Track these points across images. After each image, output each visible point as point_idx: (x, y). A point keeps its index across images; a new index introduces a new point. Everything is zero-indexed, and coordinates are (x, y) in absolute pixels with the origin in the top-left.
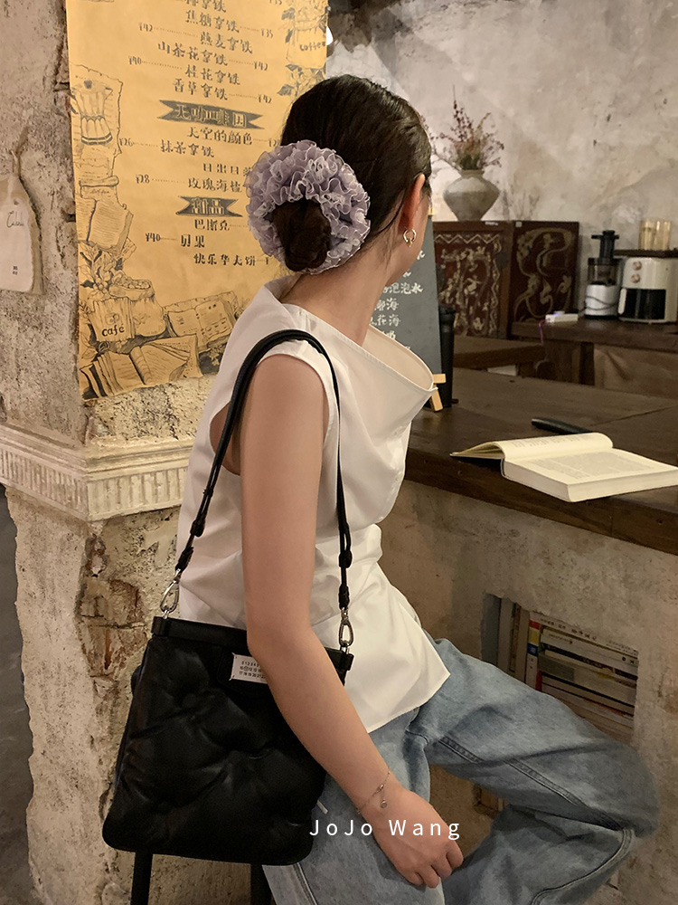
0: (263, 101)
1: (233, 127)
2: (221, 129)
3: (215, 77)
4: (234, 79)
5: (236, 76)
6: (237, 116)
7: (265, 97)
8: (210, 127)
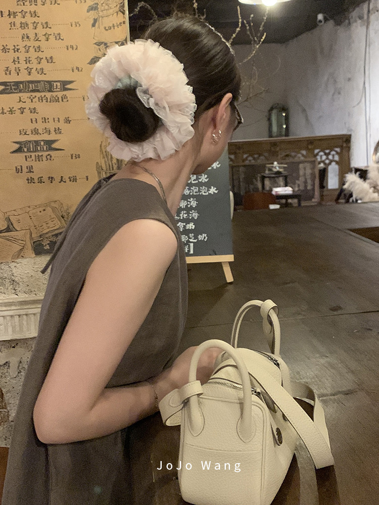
0: (76, 71)
1: (53, 92)
2: (43, 94)
3: (35, 61)
4: (50, 60)
5: (51, 58)
6: (55, 84)
7: (78, 68)
8: (34, 94)
